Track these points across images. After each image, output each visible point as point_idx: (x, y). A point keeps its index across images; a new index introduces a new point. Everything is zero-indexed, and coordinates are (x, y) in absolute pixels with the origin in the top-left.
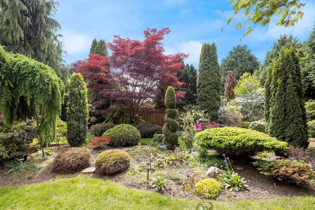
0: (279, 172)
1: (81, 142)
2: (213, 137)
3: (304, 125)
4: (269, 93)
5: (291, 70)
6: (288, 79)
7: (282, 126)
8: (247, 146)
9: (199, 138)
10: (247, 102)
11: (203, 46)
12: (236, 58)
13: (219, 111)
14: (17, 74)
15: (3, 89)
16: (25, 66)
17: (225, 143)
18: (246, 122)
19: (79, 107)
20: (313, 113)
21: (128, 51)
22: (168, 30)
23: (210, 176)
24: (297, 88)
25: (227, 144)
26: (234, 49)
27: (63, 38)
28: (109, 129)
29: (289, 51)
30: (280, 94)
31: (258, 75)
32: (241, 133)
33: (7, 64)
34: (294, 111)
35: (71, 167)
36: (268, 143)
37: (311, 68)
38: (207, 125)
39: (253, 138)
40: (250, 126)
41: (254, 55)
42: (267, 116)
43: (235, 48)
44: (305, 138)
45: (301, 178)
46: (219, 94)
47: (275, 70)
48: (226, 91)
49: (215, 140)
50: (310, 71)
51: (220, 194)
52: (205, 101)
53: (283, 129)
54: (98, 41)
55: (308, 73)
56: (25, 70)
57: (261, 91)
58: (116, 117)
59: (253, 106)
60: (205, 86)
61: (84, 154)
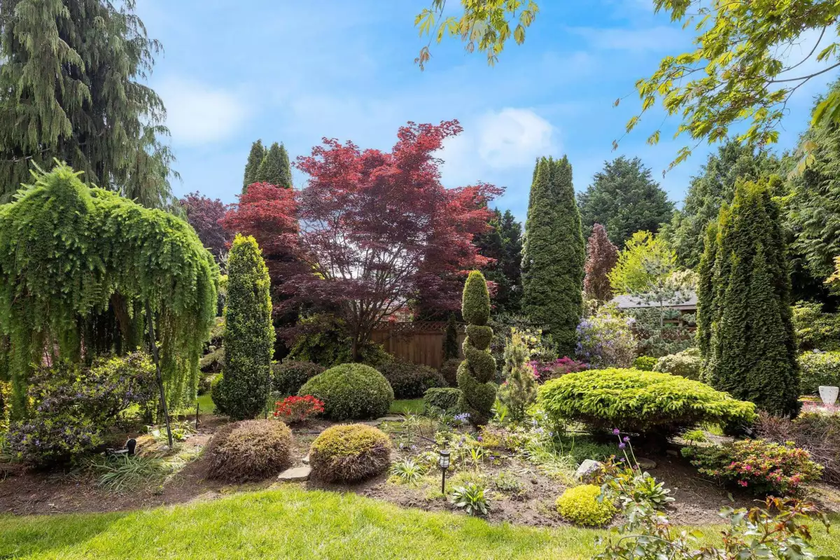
0: (740, 468)
1: (258, 407)
2: (586, 392)
3: (791, 362)
4: (710, 288)
5: (762, 235)
6: (755, 255)
7: (740, 366)
8: (666, 412)
9: (549, 396)
10: (647, 306)
11: (537, 164)
12: (613, 193)
13: (577, 329)
14: (113, 240)
15: (84, 277)
16: (132, 222)
17: (615, 405)
18: (647, 358)
19: (255, 322)
20: (806, 335)
21: (354, 177)
22: (456, 127)
23: (586, 479)
24: (776, 275)
25: (621, 407)
26: (608, 168)
27: (168, 134)
28: (315, 377)
29: (757, 190)
30: (737, 291)
31: (670, 237)
32: (650, 382)
33: (91, 216)
34: (768, 331)
35: (253, 465)
36: (714, 404)
37: (803, 222)
38: (552, 364)
39: (680, 393)
40: (655, 366)
41: (658, 185)
42: (705, 342)
43: (609, 166)
44: (793, 393)
45: (790, 479)
46: (578, 287)
47: (724, 232)
48: (588, 277)
49: (593, 398)
50: (800, 231)
51: (614, 517)
52: (543, 304)
53: (743, 373)
54: (267, 146)
55: (796, 235)
56: (134, 231)
57: (678, 279)
58: (317, 346)
59: (662, 318)
60: (542, 267)
61: (280, 436)
